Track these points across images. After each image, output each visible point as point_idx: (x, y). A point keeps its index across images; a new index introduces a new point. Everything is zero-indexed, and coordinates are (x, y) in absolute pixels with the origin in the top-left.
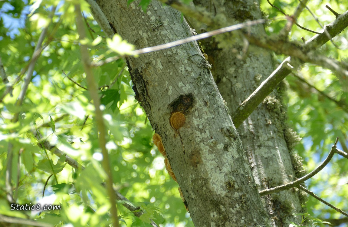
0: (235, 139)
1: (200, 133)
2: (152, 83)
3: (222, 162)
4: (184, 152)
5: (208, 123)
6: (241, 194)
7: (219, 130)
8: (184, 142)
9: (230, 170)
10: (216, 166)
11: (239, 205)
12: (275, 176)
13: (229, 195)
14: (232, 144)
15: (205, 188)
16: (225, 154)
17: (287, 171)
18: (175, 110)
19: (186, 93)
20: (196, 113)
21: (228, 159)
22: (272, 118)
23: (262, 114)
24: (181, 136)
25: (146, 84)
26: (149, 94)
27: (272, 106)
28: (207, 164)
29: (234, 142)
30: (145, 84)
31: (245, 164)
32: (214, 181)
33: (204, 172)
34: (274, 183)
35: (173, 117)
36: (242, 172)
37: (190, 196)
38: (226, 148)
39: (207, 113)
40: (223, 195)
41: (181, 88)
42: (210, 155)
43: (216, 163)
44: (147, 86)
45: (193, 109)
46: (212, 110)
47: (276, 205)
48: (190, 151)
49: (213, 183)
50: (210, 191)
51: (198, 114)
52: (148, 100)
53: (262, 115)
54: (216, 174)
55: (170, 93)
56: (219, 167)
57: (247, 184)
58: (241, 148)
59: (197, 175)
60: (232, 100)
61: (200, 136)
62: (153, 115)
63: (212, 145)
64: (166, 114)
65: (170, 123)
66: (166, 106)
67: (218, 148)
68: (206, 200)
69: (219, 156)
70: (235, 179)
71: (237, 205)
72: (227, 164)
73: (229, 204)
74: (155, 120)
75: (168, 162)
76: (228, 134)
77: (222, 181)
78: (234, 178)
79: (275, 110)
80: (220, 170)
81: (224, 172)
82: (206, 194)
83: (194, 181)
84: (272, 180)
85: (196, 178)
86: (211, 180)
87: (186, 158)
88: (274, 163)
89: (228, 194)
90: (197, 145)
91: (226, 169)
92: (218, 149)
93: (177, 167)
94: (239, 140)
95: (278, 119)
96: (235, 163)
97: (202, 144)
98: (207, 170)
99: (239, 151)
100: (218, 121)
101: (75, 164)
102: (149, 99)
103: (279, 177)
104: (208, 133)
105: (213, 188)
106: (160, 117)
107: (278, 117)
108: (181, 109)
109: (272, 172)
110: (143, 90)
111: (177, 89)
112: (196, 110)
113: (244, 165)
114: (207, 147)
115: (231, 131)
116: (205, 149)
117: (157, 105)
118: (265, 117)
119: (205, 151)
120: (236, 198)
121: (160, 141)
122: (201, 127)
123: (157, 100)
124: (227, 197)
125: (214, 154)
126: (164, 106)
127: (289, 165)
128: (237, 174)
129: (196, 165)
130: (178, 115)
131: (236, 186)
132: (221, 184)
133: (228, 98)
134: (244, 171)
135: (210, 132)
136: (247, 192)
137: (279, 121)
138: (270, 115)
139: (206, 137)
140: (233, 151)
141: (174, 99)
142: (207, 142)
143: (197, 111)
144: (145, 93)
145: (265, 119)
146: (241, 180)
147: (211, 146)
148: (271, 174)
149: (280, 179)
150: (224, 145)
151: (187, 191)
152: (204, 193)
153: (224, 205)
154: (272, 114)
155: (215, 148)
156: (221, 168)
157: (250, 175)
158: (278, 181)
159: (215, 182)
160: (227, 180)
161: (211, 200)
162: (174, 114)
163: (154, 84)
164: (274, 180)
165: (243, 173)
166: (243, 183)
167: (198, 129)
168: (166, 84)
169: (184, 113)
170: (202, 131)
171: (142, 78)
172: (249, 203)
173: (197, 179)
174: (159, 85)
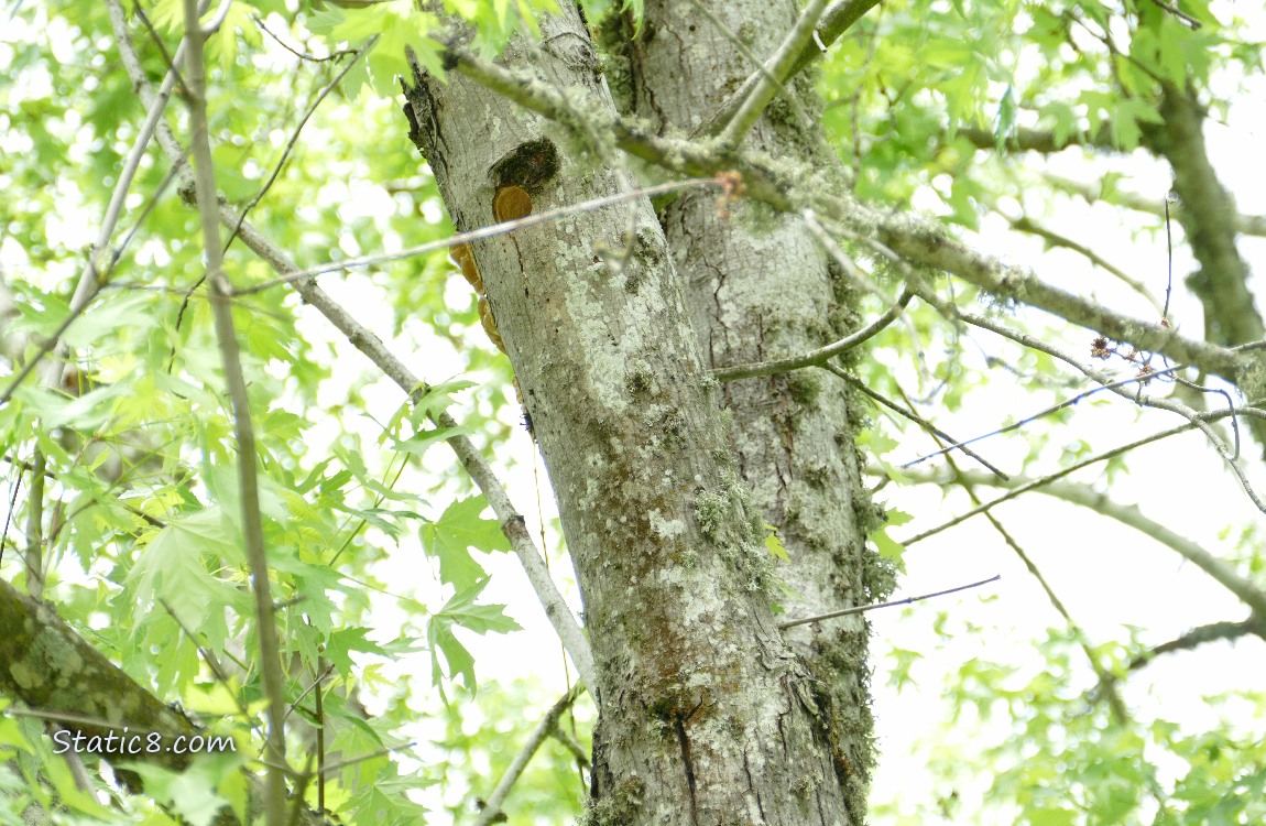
0: (656, 261)
1: (566, 245)
2: (451, 107)
3: (622, 324)
4: (527, 293)
5: (587, 220)
6: (664, 408)
7: (615, 238)
8: (527, 265)
9: (640, 345)
10: (606, 332)
11: (658, 438)
12: (778, 301)
13: (635, 411)
14: (649, 274)
15: (574, 390)
16: (629, 303)
17: (811, 288)
18: (506, 181)
19: (536, 138)
20: (560, 192)
21: (636, 314)
22: (781, 140)
23: (755, 132)
24: (521, 249)
25: (436, 107)
26: (443, 132)
27: (780, 110)
28: (583, 326)
29: (653, 269)
30: (433, 106)
31: (680, 326)
32: (598, 372)
33: (575, 349)
34: (776, 322)
35: (503, 198)
36: (671, 350)
37: (539, 406)
38: (632, 286)
39: (586, 192)
40: (619, 412)
41: (522, 126)
42: (590, 303)
43: (604, 326)
44: (439, 112)
45: (553, 181)
46: (601, 185)
47: (777, 382)
48: (541, 290)
49: (597, 379)
50: (588, 398)
51: (562, 195)
52: (441, 148)
53: (753, 135)
54: (604, 355)
55: (494, 137)
56: (612, 338)
57: (684, 381)
58: (671, 283)
59: (556, 355)
60: (681, 91)
61: (566, 252)
62: (453, 188)
63: (597, 278)
64: (484, 190)
65: (494, 213)
66: (486, 169)
67: (612, 285)
68: (577, 422)
69: (613, 307)
70: (652, 368)
71: (654, 438)
72: (633, 328)
73: (635, 435)
74: (458, 202)
75: (487, 307)
76: (639, 248)
77: (617, 375)
78: (648, 368)
79: (789, 120)
80: (615, 345)
81: (624, 349)
82: (576, 406)
83: (550, 369)
84: (770, 311)
85: (554, 361)
86: (591, 371)
87: (530, 306)
88: (778, 266)
89: (632, 407)
90: (560, 277)
91: (631, 342)
92: (610, 290)
93: (508, 328)
94: (666, 261)
95: (796, 141)
96: (654, 326)
97: (571, 274)
98: (583, 344)
99: (665, 291)
100: (614, 212)
101: (271, 254)
102: (443, 146)
103: (790, 303)
104: (588, 245)
105: (595, 390)
106: (468, 195)
107: (796, 136)
108: (522, 179)
109: (773, 291)
110: (430, 122)
111: (514, 127)
112: (558, 184)
113: (677, 329)
114: (585, 283)
115: (646, 240)
116: (578, 288)
117: (463, 163)
118: (762, 141)
119: (577, 293)
120: (652, 420)
121: (469, 257)
122: (570, 229)
123: (462, 149)
124: (630, 416)
125: (601, 303)
126: (479, 167)
127: (818, 270)
128: (657, 357)
129: (554, 328)
130: (512, 192)
131: (654, 389)
132: (617, 382)
133: (671, 85)
134: (677, 347)
135: (591, 243)
136: (681, 405)
137: (799, 146)
138: (774, 133)
139: (582, 256)
140: (650, 292)
141: (504, 154)
142: (584, 269)
143: (561, 188)
144: (433, 128)
145: (761, 145)
146: (666, 371)
147: (592, 282)
148: (769, 295)
149: (791, 309)
150: (626, 279)
151: (532, 392)
152: (573, 402)
153: (622, 436)
154: (781, 129)
155: (604, 286)
156: (617, 341)
157: (692, 356)
158: (787, 317)
159: (601, 377)
160: (631, 370)
161: (591, 424)
162: (504, 191)
163: (456, 109)
164: (775, 313)
165: (673, 352)
166: (672, 378)
167: (562, 235)
168: (487, 113)
169: (530, 191)
170: (572, 240)
171: (427, 89)
172: (684, 433)
173: (558, 366)
174: (469, 112)
